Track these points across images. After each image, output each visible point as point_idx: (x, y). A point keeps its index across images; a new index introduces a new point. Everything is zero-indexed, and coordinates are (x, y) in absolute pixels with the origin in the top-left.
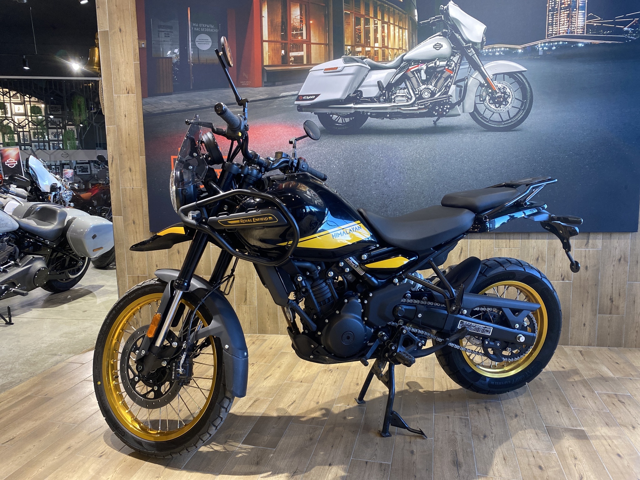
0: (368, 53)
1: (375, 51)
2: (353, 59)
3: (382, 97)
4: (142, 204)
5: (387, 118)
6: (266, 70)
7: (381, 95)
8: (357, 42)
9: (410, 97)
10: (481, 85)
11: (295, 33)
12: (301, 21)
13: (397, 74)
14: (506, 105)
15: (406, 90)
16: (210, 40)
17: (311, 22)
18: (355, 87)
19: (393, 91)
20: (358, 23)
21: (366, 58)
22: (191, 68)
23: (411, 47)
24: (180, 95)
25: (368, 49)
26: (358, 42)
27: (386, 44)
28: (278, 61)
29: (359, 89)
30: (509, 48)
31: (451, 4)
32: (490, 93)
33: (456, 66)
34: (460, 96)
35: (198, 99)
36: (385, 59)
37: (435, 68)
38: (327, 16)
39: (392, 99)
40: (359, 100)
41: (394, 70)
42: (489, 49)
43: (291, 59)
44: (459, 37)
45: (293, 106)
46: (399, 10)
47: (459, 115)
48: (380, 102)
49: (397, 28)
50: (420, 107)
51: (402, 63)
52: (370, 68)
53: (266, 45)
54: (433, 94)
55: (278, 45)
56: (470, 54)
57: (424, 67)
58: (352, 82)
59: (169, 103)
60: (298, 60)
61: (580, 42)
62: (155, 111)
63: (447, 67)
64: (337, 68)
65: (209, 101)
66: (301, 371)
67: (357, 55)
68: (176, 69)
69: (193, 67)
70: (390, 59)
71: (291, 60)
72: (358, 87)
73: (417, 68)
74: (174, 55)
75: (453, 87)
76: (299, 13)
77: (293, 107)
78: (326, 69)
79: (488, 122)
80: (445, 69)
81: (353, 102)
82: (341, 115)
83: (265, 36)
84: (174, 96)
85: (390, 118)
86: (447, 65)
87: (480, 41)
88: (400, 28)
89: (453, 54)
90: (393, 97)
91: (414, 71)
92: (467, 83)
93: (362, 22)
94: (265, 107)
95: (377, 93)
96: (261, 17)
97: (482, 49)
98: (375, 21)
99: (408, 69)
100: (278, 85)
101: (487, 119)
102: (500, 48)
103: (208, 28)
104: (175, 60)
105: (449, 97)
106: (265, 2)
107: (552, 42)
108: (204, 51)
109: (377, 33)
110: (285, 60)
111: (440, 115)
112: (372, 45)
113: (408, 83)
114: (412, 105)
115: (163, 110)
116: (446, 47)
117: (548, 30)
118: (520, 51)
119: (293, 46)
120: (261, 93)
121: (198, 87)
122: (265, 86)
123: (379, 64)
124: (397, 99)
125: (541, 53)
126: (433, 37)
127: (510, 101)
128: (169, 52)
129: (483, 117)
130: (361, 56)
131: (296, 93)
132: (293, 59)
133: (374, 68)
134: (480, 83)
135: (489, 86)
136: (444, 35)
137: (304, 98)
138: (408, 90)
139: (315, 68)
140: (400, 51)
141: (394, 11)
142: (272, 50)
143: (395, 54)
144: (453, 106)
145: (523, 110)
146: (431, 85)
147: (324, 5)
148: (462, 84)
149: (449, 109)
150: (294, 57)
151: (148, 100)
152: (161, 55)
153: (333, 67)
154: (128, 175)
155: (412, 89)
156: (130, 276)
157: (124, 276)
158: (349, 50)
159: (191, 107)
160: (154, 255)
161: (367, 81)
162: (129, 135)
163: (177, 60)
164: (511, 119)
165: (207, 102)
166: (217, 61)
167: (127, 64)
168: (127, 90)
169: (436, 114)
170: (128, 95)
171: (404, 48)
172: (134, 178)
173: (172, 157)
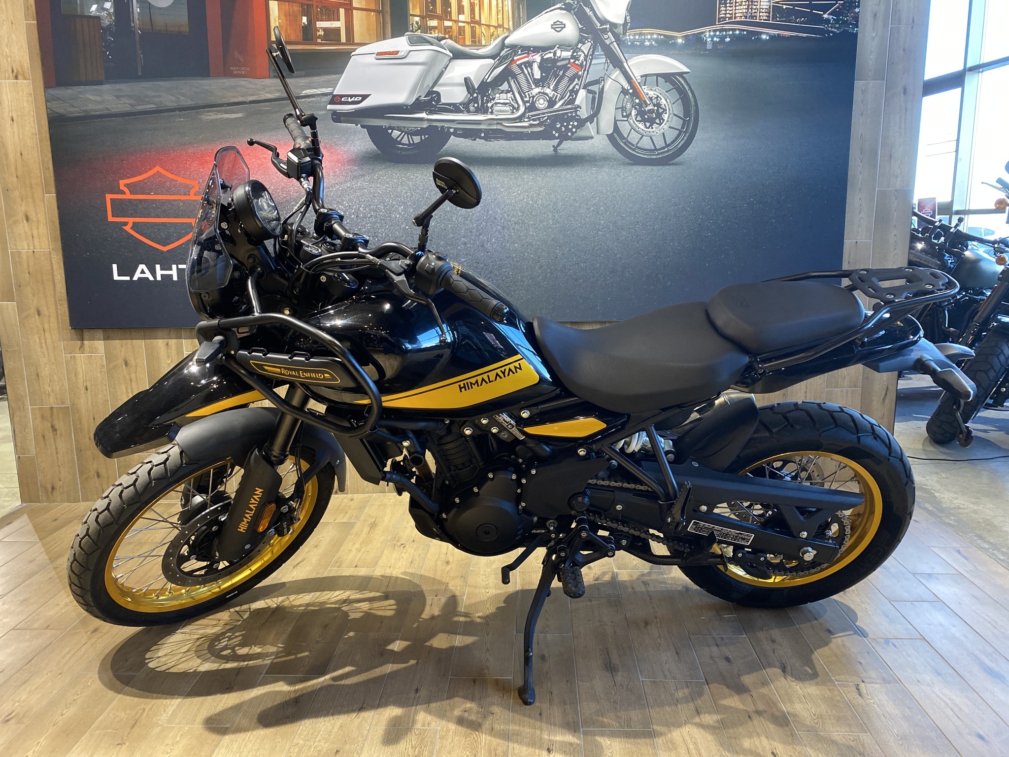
0: (448, 30)
1: (460, 27)
2: (425, 39)
3: (472, 104)
4: (53, 280)
5: (481, 138)
7: (470, 101)
8: (430, 12)
9: (516, 106)
10: (624, 92)
13: (495, 68)
14: (660, 124)
15: (509, 95)
18: (428, 85)
19: (489, 95)
21: (444, 38)
22: (137, 38)
23: (517, 25)
24: (118, 86)
25: (448, 23)
26: (432, 11)
27: (477, 18)
28: (297, 35)
29: (434, 89)
30: (664, 35)
32: (637, 104)
33: (586, 60)
34: (592, 108)
35: (153, 94)
36: (476, 42)
37: (554, 61)
39: (488, 107)
40: (435, 106)
41: (491, 61)
42: (635, 35)
43: (318, 33)
44: (591, 14)
45: (324, 112)
47: (592, 138)
48: (469, 112)
50: (532, 122)
51: (502, 49)
52: (451, 55)
53: (274, 5)
54: (551, 103)
55: (297, 8)
56: (608, 42)
57: (537, 58)
58: (423, 76)
59: (98, 98)
60: (332, 35)
61: (764, 33)
62: (71, 113)
63: (572, 61)
64: (397, 52)
65: (174, 98)
66: (354, 549)
67: (431, 33)
68: (108, 38)
69: (140, 36)
70: (483, 43)
71: (320, 35)
72: (433, 86)
73: (526, 59)
74: (104, 14)
75: (582, 93)
77: (324, 114)
78: (379, 54)
79: (634, 150)
80: (569, 63)
81: (426, 111)
82: (406, 130)
84: (106, 87)
85: (486, 138)
86: (573, 57)
87: (622, 22)
89: (582, 41)
90: (489, 105)
91: (521, 64)
92: (603, 87)
94: (276, 112)
95: (464, 96)
97: (624, 34)
99: (513, 62)
101: (633, 145)
102: (652, 34)
104: (106, 22)
105: (576, 108)
107: (726, 30)
108: (160, 8)
110: (308, 33)
111: (563, 137)
112: (454, 17)
113: (512, 83)
114: (520, 119)
115: (84, 111)
116: (571, 30)
117: (720, 11)
118: (680, 41)
119: (321, 10)
120: (268, 89)
121: (153, 73)
122: (275, 77)
123: (467, 49)
124: (496, 108)
125: (709, 46)
126: (551, 11)
127: (666, 119)
128: (94, 7)
129: (627, 143)
130: (436, 35)
131: (329, 90)
132: (321, 33)
133: (458, 55)
134: (623, 88)
135: (636, 94)
136: (568, 8)
137: (343, 100)
138: (513, 94)
139: (360, 50)
140: (500, 30)
142: (286, 16)
143: (492, 35)
144: (582, 123)
145: (686, 132)
146: (549, 87)
148: (595, 88)
149: (577, 127)
150: (325, 29)
151: (57, 92)
152: (79, 11)
153: (391, 50)
154: (23, 228)
155: (519, 93)
156: (35, 408)
157: (23, 408)
158: (417, 23)
159: (140, 108)
160: (79, 369)
161: (448, 76)
162: (21, 154)
163: (110, 22)
164: (667, 146)
165: (169, 101)
166: (186, 29)
167: (12, 23)
168: (13, 71)
169: (557, 135)
170: (15, 81)
171: (506, 26)
172: (35, 232)
173: (109, 197)
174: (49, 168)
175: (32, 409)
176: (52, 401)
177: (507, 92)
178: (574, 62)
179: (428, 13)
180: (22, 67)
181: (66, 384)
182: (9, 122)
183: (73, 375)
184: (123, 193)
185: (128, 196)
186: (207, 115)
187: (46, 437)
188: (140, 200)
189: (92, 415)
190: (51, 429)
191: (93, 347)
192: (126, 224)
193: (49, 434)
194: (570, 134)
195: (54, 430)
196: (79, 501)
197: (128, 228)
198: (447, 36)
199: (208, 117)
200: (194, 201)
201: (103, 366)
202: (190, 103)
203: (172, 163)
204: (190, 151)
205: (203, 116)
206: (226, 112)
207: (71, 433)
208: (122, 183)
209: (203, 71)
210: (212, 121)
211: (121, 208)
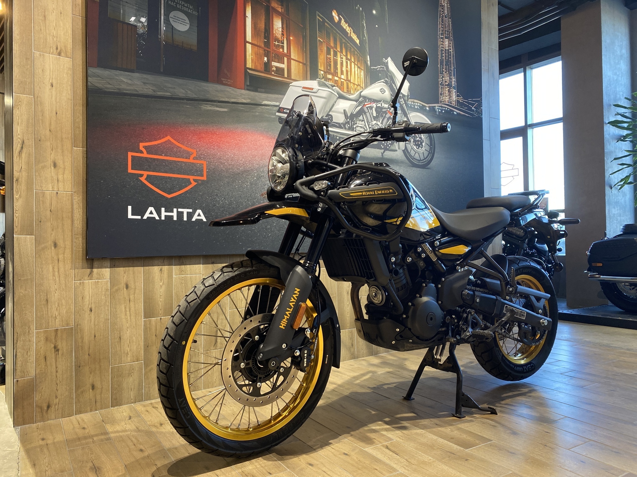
0: (336, 82)
1: (342, 82)
2: (326, 84)
3: (347, 125)
4: (72, 217)
6: (249, 73)
7: (346, 123)
8: (328, 70)
9: (366, 129)
11: (277, 43)
12: (283, 34)
13: (357, 107)
14: (422, 148)
15: (363, 123)
16: (188, 21)
17: (291, 38)
18: (327, 111)
19: (354, 121)
20: (328, 53)
21: (334, 86)
22: (162, 46)
23: (366, 87)
24: (145, 76)
25: (336, 78)
26: (329, 70)
27: (349, 78)
28: (261, 67)
29: (330, 113)
30: (422, 105)
31: (389, 59)
35: (170, 86)
36: (349, 92)
37: (381, 108)
38: (304, 37)
39: (354, 128)
40: (330, 123)
41: (355, 103)
42: (411, 102)
43: (273, 69)
45: (274, 117)
46: (357, 52)
47: (397, 151)
48: (345, 128)
49: (356, 66)
51: (360, 98)
52: (338, 96)
53: (249, 46)
55: (261, 51)
56: (402, 103)
57: (374, 105)
58: (325, 105)
59: (129, 82)
60: (280, 71)
61: (456, 112)
62: (107, 88)
63: (388, 110)
64: (312, 89)
65: (184, 91)
67: (329, 82)
68: (142, 41)
69: (164, 45)
70: (352, 92)
71: (273, 70)
72: (329, 112)
73: (370, 105)
74: (140, 25)
76: (281, 26)
77: (274, 118)
78: (304, 88)
79: (413, 159)
83: (249, 38)
84: (136, 75)
86: (388, 108)
87: (407, 95)
88: (358, 67)
90: (355, 126)
91: (368, 107)
93: (332, 53)
94: (248, 112)
95: (344, 120)
96: (245, 16)
97: (408, 101)
98: (341, 55)
99: (364, 105)
100: (260, 92)
101: (412, 157)
102: (418, 103)
103: (186, 7)
104: (141, 31)
106: (249, 2)
107: (443, 107)
108: (179, 31)
109: (343, 66)
110: (267, 67)
111: (386, 149)
112: (339, 76)
113: (364, 117)
115: (119, 89)
116: (387, 94)
117: (440, 98)
118: (427, 108)
119: (275, 56)
120: (243, 96)
121: (170, 72)
122: (248, 90)
123: (345, 94)
124: (358, 129)
125: (437, 113)
126: (380, 82)
127: (424, 145)
128: (133, 19)
129: (410, 155)
130: (331, 83)
131: (277, 104)
133: (341, 97)
136: (386, 82)
137: (285, 111)
138: (365, 122)
139: (294, 83)
140: (359, 87)
141: (354, 52)
142: (255, 54)
143: (356, 89)
145: (431, 153)
146: (379, 122)
147: (302, 26)
149: (391, 144)
150: (276, 67)
151: (97, 71)
152: (121, 18)
153: (310, 87)
154: (50, 172)
155: (367, 122)
156: (40, 332)
157: (29, 332)
158: (322, 75)
159: (160, 94)
160: (86, 293)
161: (336, 107)
162: (56, 113)
163: (144, 31)
164: (425, 159)
165: (180, 92)
166: (195, 48)
167: (61, 13)
168: (57, 49)
169: (383, 147)
170: (58, 56)
171: (361, 86)
172: (60, 177)
173: (130, 154)
174: (79, 128)
175: (37, 333)
176: (57, 324)
177: (362, 121)
178: (389, 110)
179: (327, 72)
180: (65, 47)
181: (72, 307)
182: (49, 86)
183: (80, 298)
184: (142, 152)
185: (145, 155)
186: (205, 106)
187: (48, 359)
188: (154, 159)
189: (93, 333)
190: (53, 350)
191: (101, 274)
192: (142, 175)
193: (51, 355)
194: (388, 147)
195: (56, 349)
196: (73, 415)
197: (143, 179)
198: (336, 85)
199: (205, 108)
200: (193, 163)
201: (107, 290)
202: (194, 96)
203: (179, 135)
204: (192, 128)
205: (202, 107)
206: (217, 106)
207: (72, 351)
208: (142, 145)
209: (205, 78)
210: (208, 110)
211: (139, 163)
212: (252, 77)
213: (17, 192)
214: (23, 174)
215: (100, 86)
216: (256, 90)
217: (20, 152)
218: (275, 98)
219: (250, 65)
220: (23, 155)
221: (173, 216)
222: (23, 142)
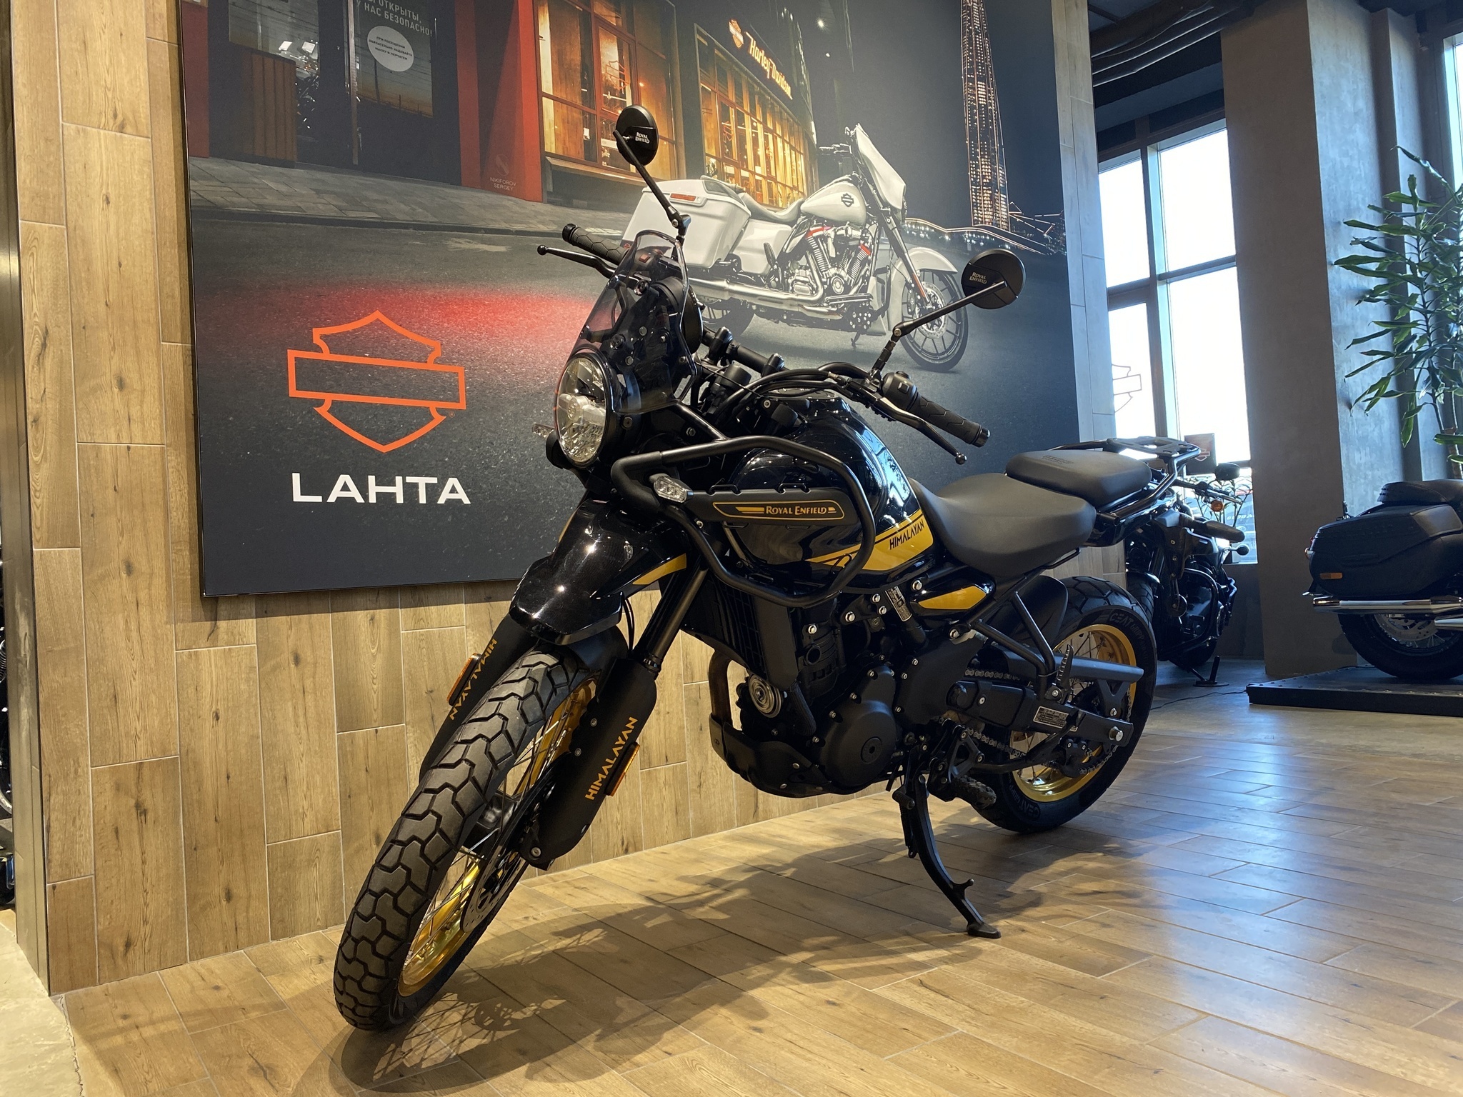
0: (744, 181)
1: (757, 181)
2: (722, 187)
3: (772, 278)
4: (166, 503)
5: (784, 321)
6: (551, 164)
7: (771, 274)
9: (815, 287)
10: (907, 285)
11: (609, 97)
12: (622, 76)
13: (793, 237)
14: (939, 326)
15: (808, 272)
16: (409, 49)
17: (641, 85)
18: (728, 246)
19: (789, 268)
20: (725, 116)
21: (741, 191)
22: (354, 106)
23: (811, 191)
24: (319, 175)
25: (745, 174)
26: (727, 154)
27: (773, 174)
28: (577, 151)
29: (734, 253)
30: (935, 229)
31: (859, 128)
32: (919, 300)
33: (873, 244)
34: (883, 299)
35: (375, 196)
36: (773, 203)
37: (847, 239)
38: (670, 82)
39: (788, 284)
40: (735, 274)
41: (788, 228)
42: (912, 224)
43: (603, 154)
44: (874, 192)
46: (788, 113)
47: (884, 334)
48: (770, 286)
49: (787, 147)
50: (830, 308)
51: (798, 216)
52: (750, 213)
53: (548, 105)
54: (847, 288)
55: (577, 115)
56: (890, 227)
58: (723, 233)
59: (283, 188)
61: (1008, 243)
63: (862, 242)
64: (693, 198)
65: (407, 209)
67: (728, 182)
68: (307, 96)
69: (359, 105)
70: (781, 205)
71: (605, 157)
72: (733, 249)
73: (820, 233)
74: (301, 59)
75: (873, 280)
76: (617, 58)
78: (674, 196)
79: (920, 352)
80: (860, 244)
81: (727, 278)
82: (706, 300)
83: (547, 85)
84: (298, 173)
85: (788, 322)
86: (862, 238)
87: (900, 208)
88: (792, 148)
89: (868, 221)
90: (790, 281)
91: (818, 237)
92: (890, 276)
93: (733, 116)
95: (765, 266)
96: (536, 38)
97: (903, 221)
98: (752, 121)
99: (809, 233)
100: (577, 207)
101: (919, 347)
102: (925, 226)
103: (404, 17)
104: (305, 73)
105: (868, 297)
106: (543, 5)
107: (981, 234)
108: (391, 72)
109: (758, 146)
110: (591, 151)
111: (860, 331)
112: (750, 168)
113: (810, 258)
114: (819, 303)
115: (260, 206)
116: (858, 208)
117: (974, 213)
118: (947, 238)
119: (607, 124)
120: (540, 217)
121: (372, 165)
122: (550, 202)
123: (765, 209)
124: (798, 286)
125: (969, 248)
126: (840, 181)
127: (943, 321)
128: (286, 45)
129: (914, 344)
130: (734, 185)
131: (617, 233)
132: (607, 154)
133: (757, 215)
134: (906, 281)
135: (917, 290)
136: (854, 181)
138: (812, 271)
140: (795, 192)
141: (781, 113)
142: (563, 123)
143: (788, 198)
144: (875, 315)
145: (959, 338)
146: (843, 269)
147: (664, 57)
148: (883, 276)
149: (871, 319)
150: (611, 151)
151: (210, 165)
152: (260, 44)
153: (687, 193)
154: (111, 401)
155: (817, 271)
156: (102, 771)
157: (76, 772)
158: (713, 166)
159: (353, 215)
160: (205, 677)
161: (748, 238)
162: (120, 265)
163: (312, 73)
164: (947, 351)
165: (400, 211)
166: (428, 110)
167: (121, 35)
168: (115, 116)
169: (854, 326)
170: (119, 134)
171: (800, 189)
172: (135, 412)
173: (292, 355)
174: (173, 297)
175: (95, 774)
176: (142, 752)
177: (806, 268)
178: (864, 244)
179: (724, 158)
180: (134, 112)
181: (174, 711)
182: (100, 203)
183: (191, 690)
184: (318, 349)
185: (326, 355)
186: (456, 242)
187: (121, 832)
188: (347, 365)
189: (224, 769)
190: (134, 810)
191: (236, 632)
192: (320, 403)
193: (130, 824)
194: (865, 327)
195: (141, 810)
196: (186, 962)
197: (323, 411)
198: (745, 189)
199: (458, 245)
200: (434, 372)
201: (252, 668)
202: (430, 219)
203: (401, 308)
204: (429, 293)
205: (450, 242)
206: (483, 242)
207: (176, 814)
208: (317, 333)
209: (454, 179)
210: (463, 251)
211: (313, 375)
212: (559, 174)
213: (37, 449)
214: (49, 406)
215: (218, 199)
216: (567, 203)
217: (41, 356)
218: (610, 219)
219: (553, 146)
220: (49, 362)
221: (394, 494)
222: (47, 332)
